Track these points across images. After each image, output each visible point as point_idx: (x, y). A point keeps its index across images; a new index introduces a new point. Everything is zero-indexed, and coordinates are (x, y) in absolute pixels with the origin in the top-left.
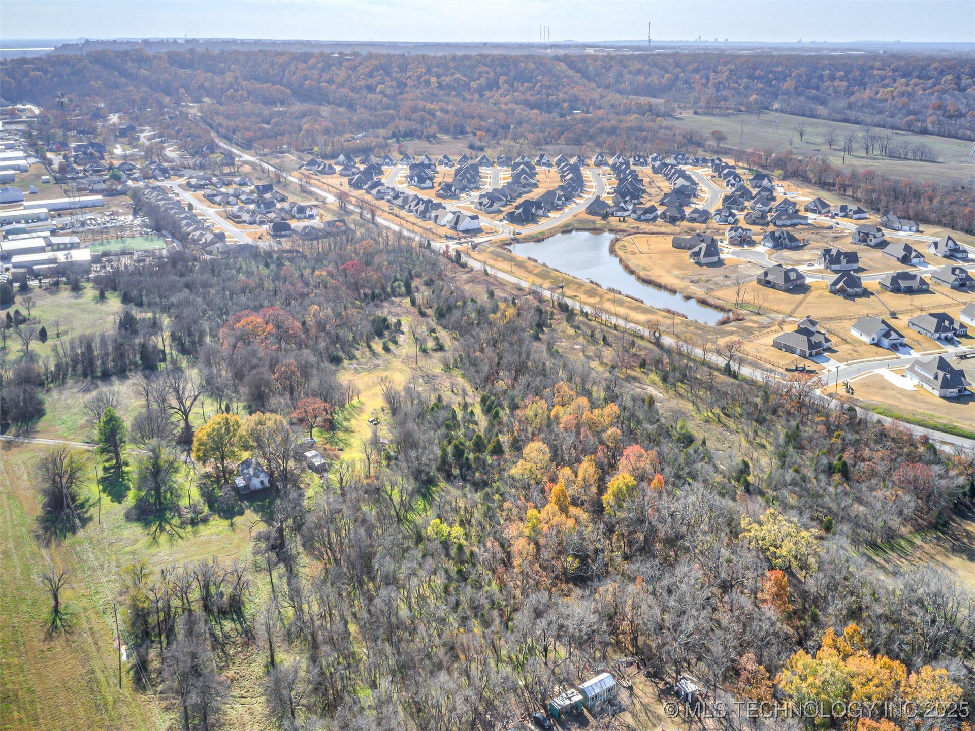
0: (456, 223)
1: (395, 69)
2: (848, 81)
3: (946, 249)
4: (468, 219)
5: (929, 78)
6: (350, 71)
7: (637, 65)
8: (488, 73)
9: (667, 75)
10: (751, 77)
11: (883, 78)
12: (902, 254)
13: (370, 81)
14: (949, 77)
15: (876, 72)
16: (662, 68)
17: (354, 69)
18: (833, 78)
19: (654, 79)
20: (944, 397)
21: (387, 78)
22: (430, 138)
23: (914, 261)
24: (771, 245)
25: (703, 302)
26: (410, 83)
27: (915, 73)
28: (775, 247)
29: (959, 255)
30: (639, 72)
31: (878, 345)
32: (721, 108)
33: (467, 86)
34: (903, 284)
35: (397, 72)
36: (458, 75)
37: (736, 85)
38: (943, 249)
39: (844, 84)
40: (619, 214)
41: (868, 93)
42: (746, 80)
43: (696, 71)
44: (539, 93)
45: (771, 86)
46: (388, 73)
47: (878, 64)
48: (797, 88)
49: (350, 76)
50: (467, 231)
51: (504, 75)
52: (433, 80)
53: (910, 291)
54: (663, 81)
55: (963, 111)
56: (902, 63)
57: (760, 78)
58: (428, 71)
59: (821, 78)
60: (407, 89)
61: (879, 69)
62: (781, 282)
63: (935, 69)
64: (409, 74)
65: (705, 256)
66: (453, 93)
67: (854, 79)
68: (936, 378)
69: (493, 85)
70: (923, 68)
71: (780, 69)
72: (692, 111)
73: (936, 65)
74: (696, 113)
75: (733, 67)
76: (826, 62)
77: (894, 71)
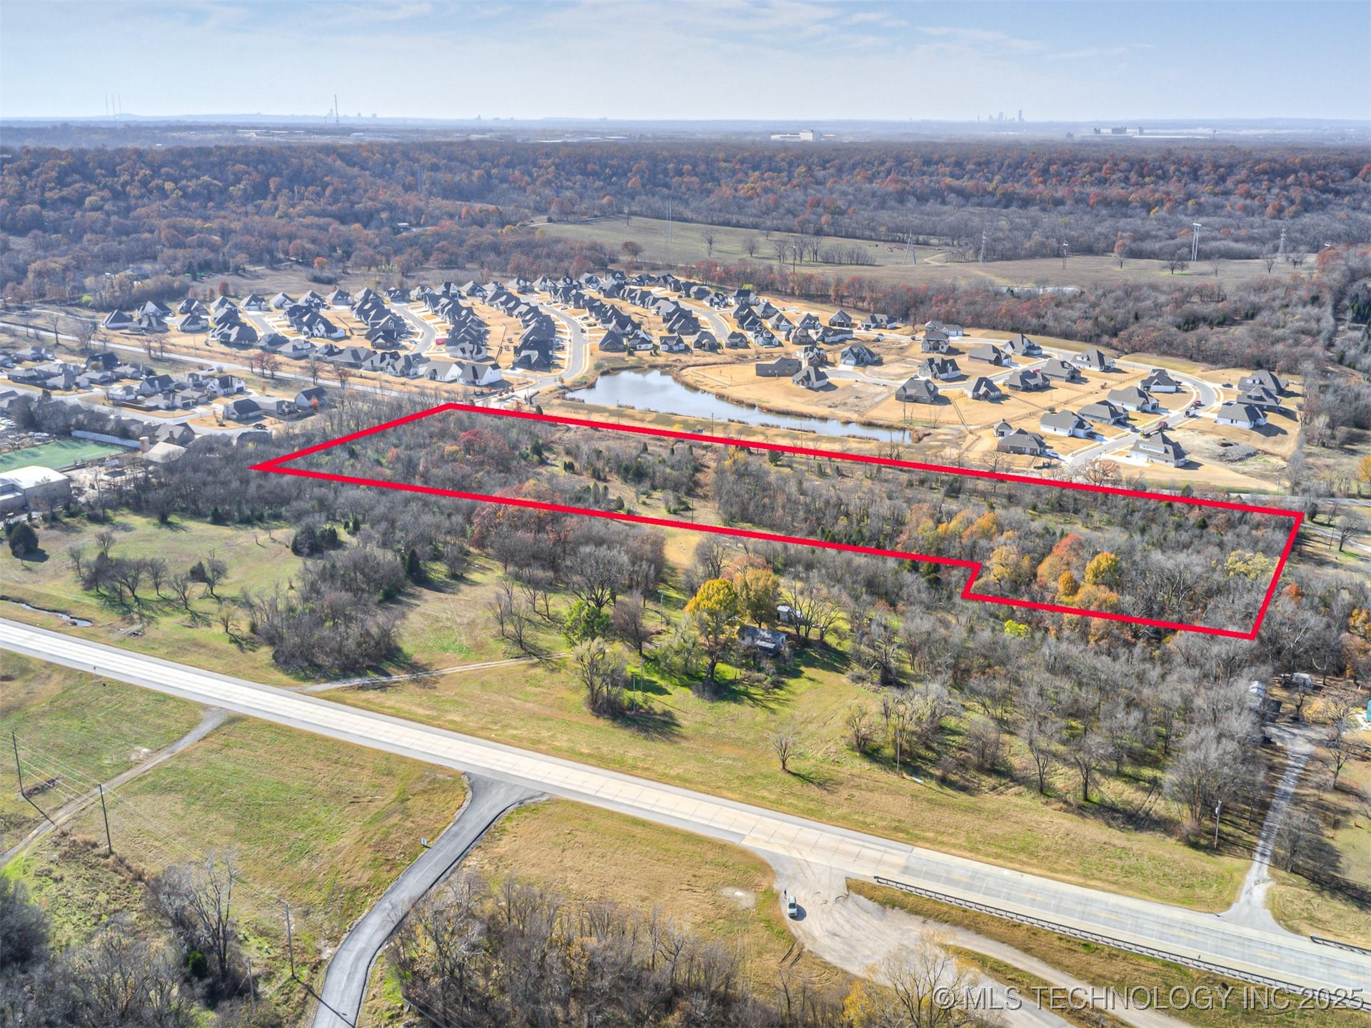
0: (476, 376)
1: (98, 171)
2: (696, 175)
3: (1024, 347)
4: (490, 369)
5: (780, 171)
6: (24, 177)
7: (428, 159)
8: (250, 174)
9: (476, 173)
10: (584, 173)
11: (734, 172)
12: (993, 356)
13: (66, 192)
14: (802, 169)
15: (724, 165)
16: (463, 162)
17: (27, 172)
18: (680, 173)
19: (460, 177)
20: (1177, 467)
21: (92, 187)
22: (238, 271)
23: (1005, 362)
24: (853, 362)
25: (870, 425)
26: (134, 191)
27: (765, 166)
28: (857, 364)
29: (1036, 352)
30: (435, 168)
31: (1073, 436)
32: (574, 213)
33: (223, 191)
34: (1032, 382)
35: (104, 176)
36: (206, 178)
37: (570, 184)
38: (1022, 348)
39: (695, 179)
40: (643, 346)
41: (726, 190)
42: (579, 177)
43: (510, 165)
44: (336, 201)
45: (611, 184)
46: (89, 178)
47: (722, 155)
48: (644, 186)
49: (23, 184)
50: (491, 385)
51: (274, 175)
52: (169, 186)
53: (1038, 388)
54: (475, 179)
55: (843, 207)
56: (747, 154)
57: (596, 174)
58: (156, 171)
59: (665, 172)
60: (133, 202)
61: (725, 161)
62: (926, 395)
63: (783, 160)
64: (125, 177)
65: (817, 379)
66: (211, 204)
67: (704, 174)
68: (1166, 451)
69: (261, 191)
70: (771, 159)
71: (615, 162)
72: (545, 217)
73: (783, 155)
74: (550, 220)
75: (557, 161)
76: (666, 154)
77: (742, 162)
